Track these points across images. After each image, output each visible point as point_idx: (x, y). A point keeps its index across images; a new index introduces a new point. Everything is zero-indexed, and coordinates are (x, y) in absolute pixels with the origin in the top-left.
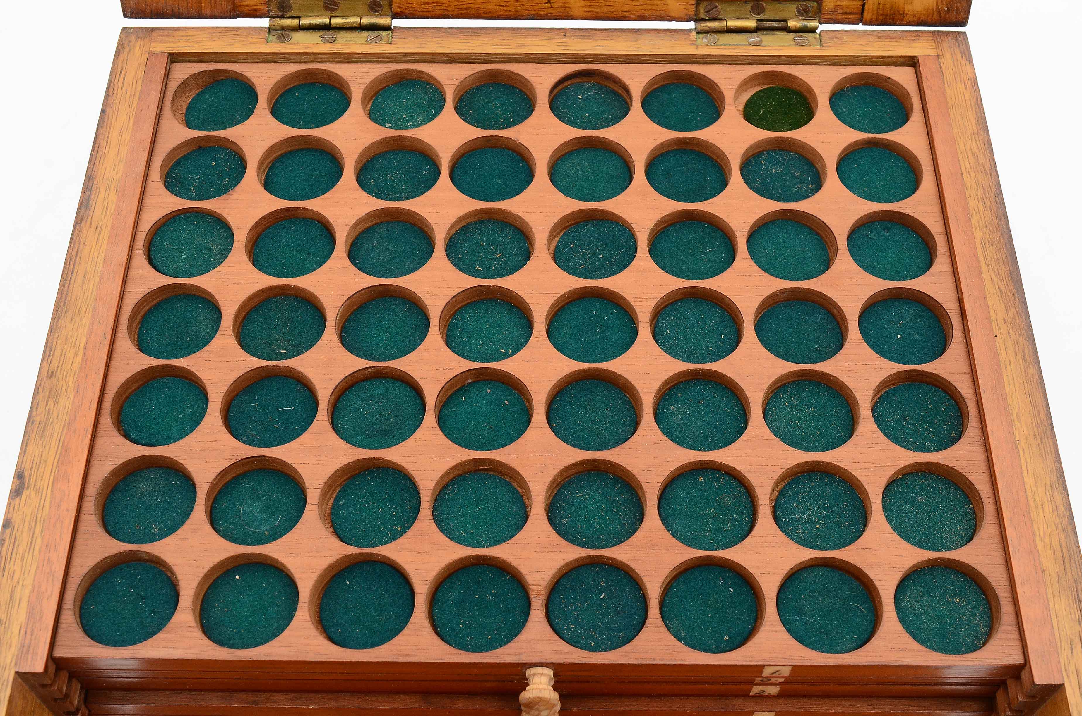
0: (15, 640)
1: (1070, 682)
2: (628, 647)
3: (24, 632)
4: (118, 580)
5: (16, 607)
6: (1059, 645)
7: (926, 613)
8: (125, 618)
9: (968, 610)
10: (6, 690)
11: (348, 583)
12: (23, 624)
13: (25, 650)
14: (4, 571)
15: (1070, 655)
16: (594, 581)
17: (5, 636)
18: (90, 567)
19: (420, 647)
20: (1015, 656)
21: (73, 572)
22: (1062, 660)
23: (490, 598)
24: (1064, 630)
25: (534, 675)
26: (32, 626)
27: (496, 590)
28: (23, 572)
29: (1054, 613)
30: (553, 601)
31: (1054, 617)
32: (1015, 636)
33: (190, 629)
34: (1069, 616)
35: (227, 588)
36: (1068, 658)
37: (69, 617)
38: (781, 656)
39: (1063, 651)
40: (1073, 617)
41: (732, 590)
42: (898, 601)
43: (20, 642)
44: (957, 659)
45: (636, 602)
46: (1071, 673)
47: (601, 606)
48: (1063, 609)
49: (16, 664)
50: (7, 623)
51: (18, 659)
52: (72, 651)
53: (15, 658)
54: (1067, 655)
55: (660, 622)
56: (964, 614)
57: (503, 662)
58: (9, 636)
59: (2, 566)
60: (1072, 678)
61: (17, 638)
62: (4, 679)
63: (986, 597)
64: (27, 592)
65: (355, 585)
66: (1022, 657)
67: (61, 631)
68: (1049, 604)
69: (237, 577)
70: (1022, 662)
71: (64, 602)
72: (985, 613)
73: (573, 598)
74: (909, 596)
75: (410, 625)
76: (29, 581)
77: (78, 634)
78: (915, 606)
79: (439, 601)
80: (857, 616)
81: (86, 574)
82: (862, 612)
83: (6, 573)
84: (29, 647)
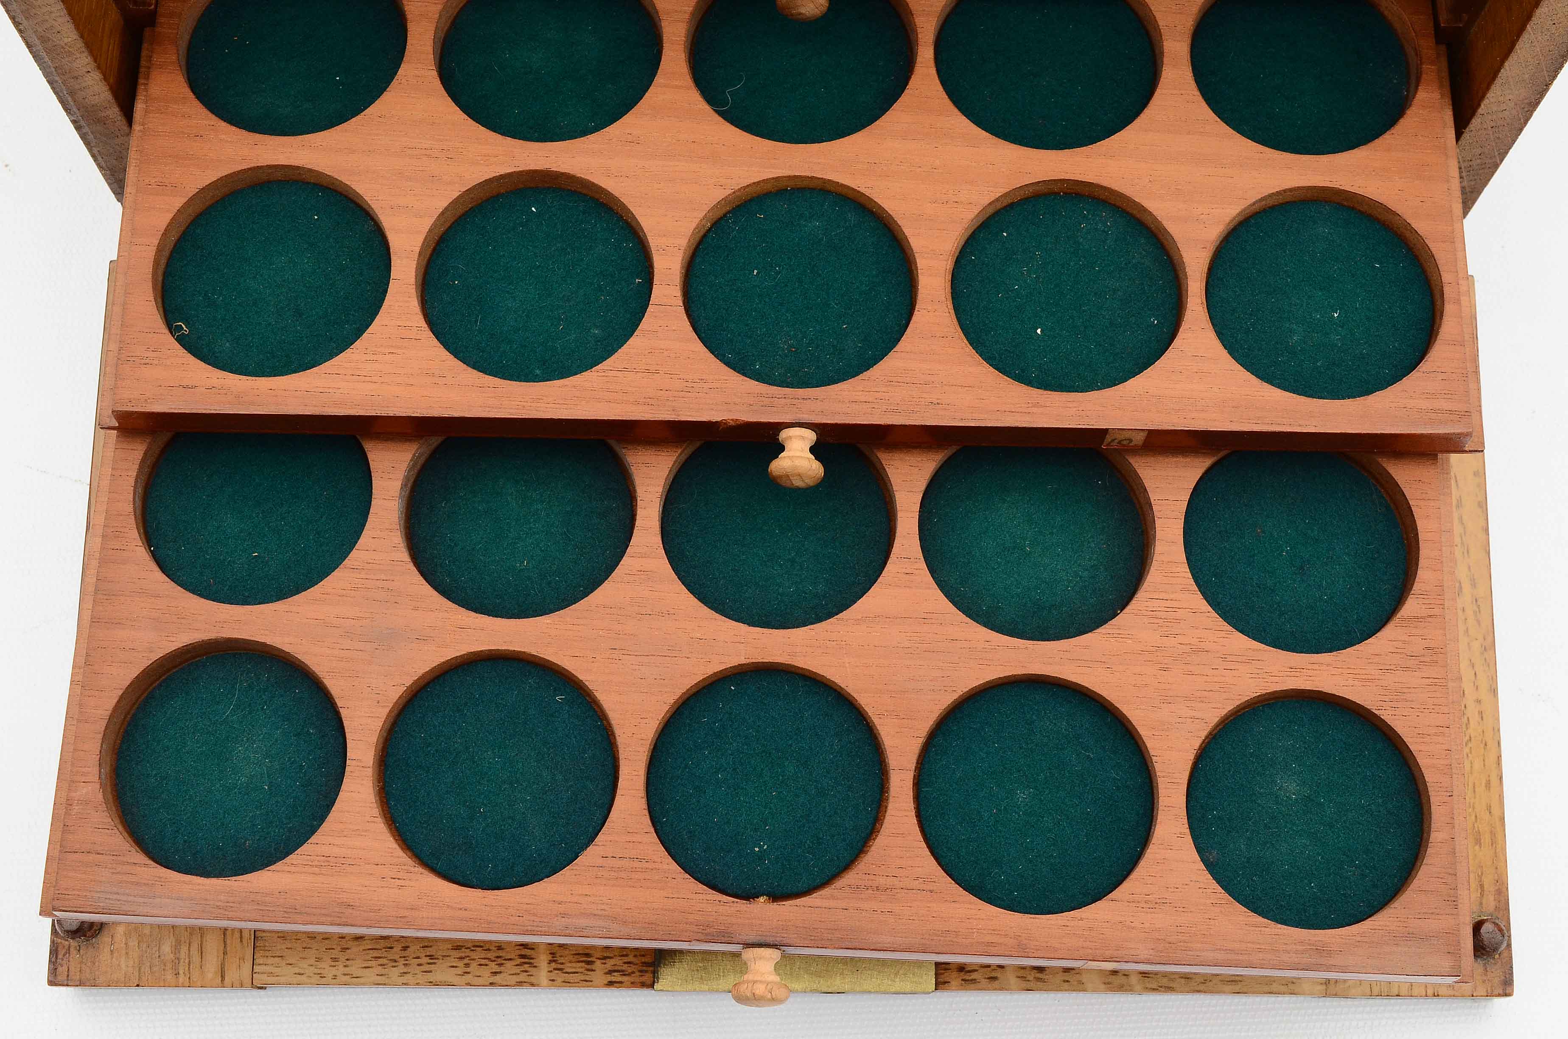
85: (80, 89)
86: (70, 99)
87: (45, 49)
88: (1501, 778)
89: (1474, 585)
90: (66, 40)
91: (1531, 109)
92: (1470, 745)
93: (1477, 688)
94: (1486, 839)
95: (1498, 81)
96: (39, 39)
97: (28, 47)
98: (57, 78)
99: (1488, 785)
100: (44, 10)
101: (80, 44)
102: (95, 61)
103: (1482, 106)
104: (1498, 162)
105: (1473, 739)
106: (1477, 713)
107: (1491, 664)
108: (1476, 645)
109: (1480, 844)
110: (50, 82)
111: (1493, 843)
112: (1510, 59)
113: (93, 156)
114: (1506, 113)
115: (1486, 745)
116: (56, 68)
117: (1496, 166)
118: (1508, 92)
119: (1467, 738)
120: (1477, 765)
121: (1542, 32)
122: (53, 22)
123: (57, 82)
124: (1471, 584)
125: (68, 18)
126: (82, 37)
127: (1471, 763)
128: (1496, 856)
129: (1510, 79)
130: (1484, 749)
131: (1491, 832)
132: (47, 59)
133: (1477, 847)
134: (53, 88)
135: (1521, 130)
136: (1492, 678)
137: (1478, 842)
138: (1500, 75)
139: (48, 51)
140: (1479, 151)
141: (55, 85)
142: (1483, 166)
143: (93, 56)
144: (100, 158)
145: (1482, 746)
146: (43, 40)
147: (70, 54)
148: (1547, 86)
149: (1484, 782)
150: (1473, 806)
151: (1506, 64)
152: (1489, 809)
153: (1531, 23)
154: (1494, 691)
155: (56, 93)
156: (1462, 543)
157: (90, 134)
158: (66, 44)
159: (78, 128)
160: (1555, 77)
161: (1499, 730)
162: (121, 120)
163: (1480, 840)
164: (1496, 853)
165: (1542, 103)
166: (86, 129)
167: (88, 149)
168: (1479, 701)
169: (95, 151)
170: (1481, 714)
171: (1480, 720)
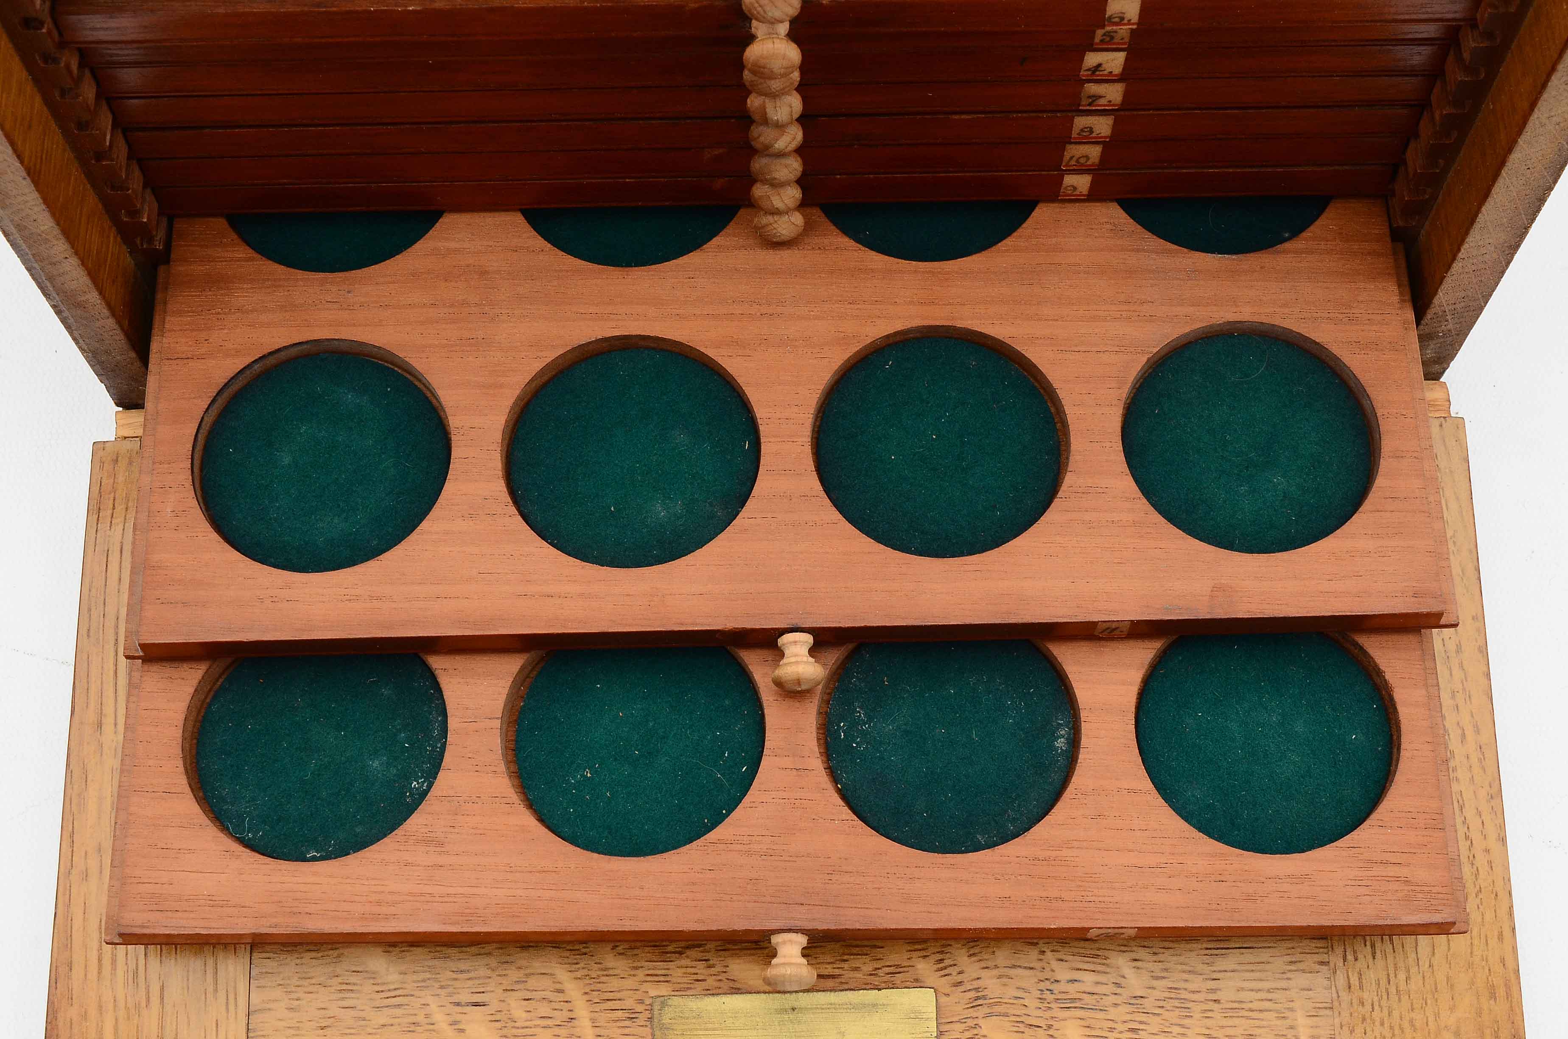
85: (59, 275)
86: (49, 285)
87: (22, 237)
88: (1514, 929)
89: (1477, 731)
90: (42, 228)
91: (1512, 251)
92: (1480, 896)
93: (1485, 838)
94: (1501, 992)
95: (1477, 226)
97: (5, 236)
98: (36, 265)
99: (1501, 937)
100: (20, 199)
101: (56, 231)
102: (73, 248)
103: (1462, 250)
104: (1483, 304)
105: (1483, 890)
106: (1486, 864)
107: (1499, 812)
108: (1483, 793)
109: (1495, 999)
110: (29, 269)
111: (1509, 995)
112: (1487, 204)
113: (74, 339)
114: (1487, 256)
115: (1496, 895)
116: (33, 255)
117: (1481, 309)
118: (1487, 236)
120: (1489, 916)
121: (1516, 177)
122: (30, 211)
123: (35, 268)
124: (1475, 731)
125: (44, 207)
126: (58, 224)
127: (1483, 915)
128: (1512, 1011)
129: (1489, 224)
130: (1496, 899)
131: (1506, 985)
132: (24, 246)
133: (1492, 1002)
134: (32, 275)
135: (1503, 273)
136: (1500, 827)
137: (1493, 996)
138: (1478, 220)
139: (25, 239)
140: (1463, 294)
141: (33, 271)
142: (1467, 309)
143: (70, 243)
144: (81, 341)
145: (1493, 896)
146: (20, 228)
147: (47, 241)
148: (1526, 229)
149: (1496, 933)
150: (1486, 958)
151: (1483, 209)
152: (1503, 961)
153: (1506, 169)
154: (1503, 840)
155: (34, 279)
156: (1464, 689)
157: (70, 318)
158: (43, 232)
159: (58, 312)
160: (1533, 220)
161: (1509, 880)
162: (101, 304)
163: (1495, 994)
164: (1511, 1007)
166: (66, 314)
167: (69, 332)
168: (1487, 851)
169: (76, 333)
170: (1490, 863)
171: (1489, 870)
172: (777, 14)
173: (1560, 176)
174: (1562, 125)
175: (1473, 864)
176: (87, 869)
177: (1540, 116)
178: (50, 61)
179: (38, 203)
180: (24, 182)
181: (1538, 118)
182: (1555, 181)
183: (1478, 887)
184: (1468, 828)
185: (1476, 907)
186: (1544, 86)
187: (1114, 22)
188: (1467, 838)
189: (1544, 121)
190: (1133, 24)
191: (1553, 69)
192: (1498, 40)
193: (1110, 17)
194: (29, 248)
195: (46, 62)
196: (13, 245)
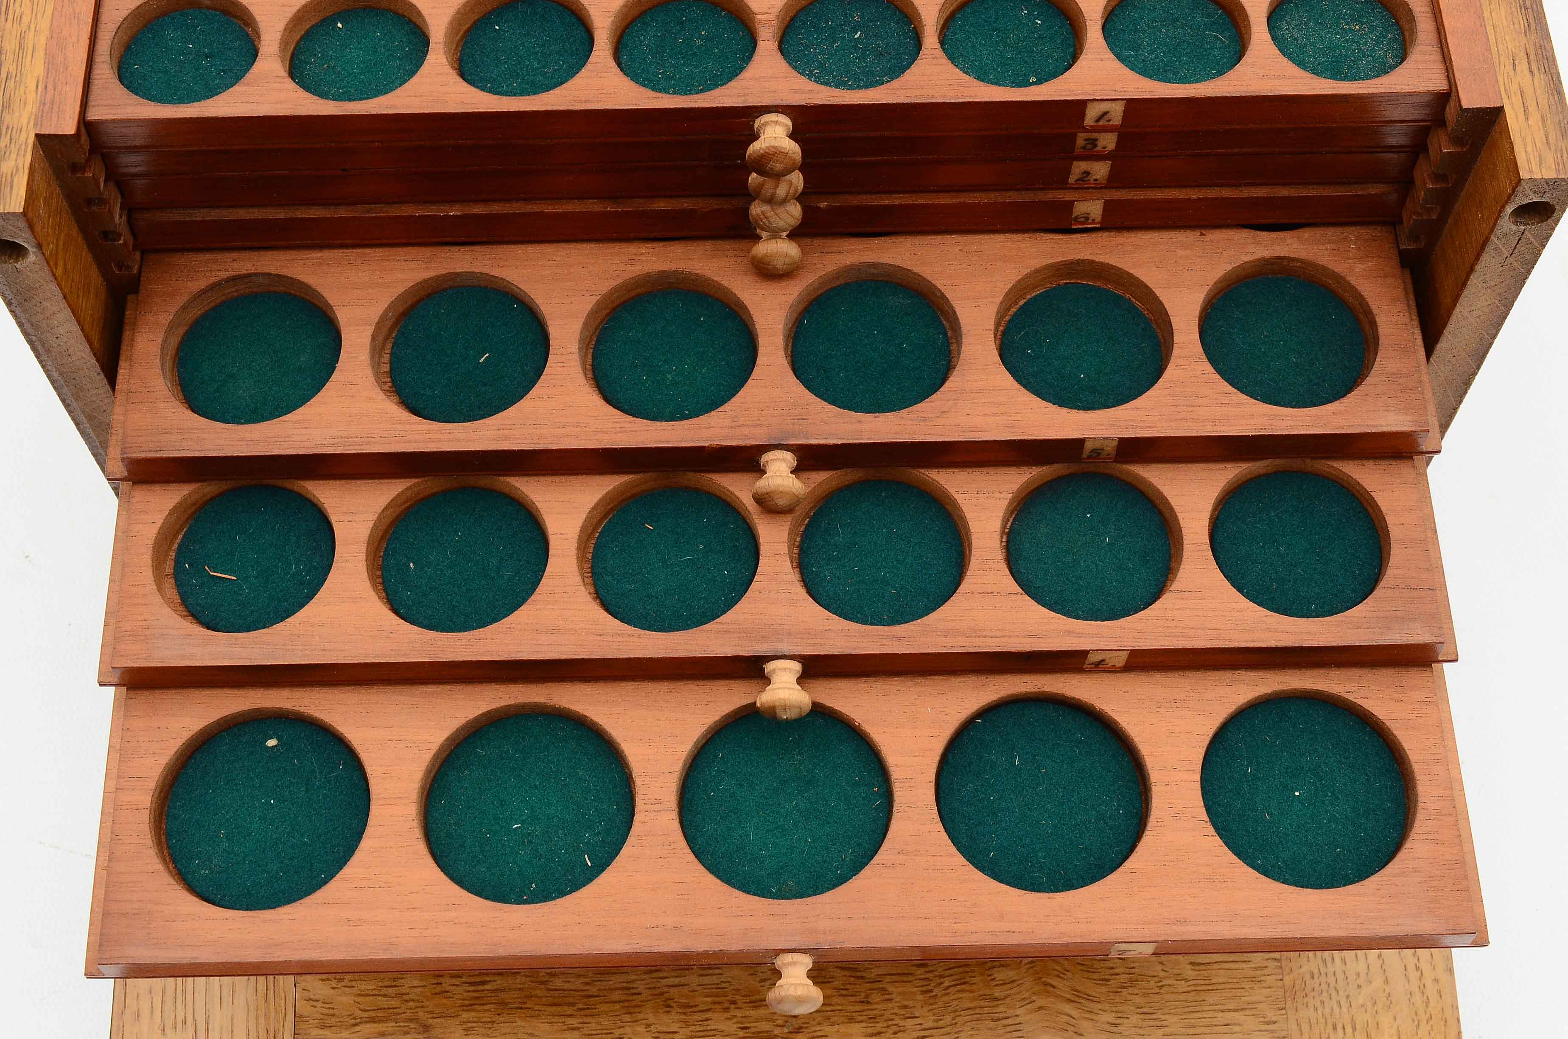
0: (31, 97)
1: (1511, 103)
2: (896, 83)
3: (43, 87)
4: (170, 33)
5: (29, 57)
6: (1497, 61)
7: (1313, 44)
8: (183, 81)
9: (1372, 39)
10: (24, 155)
11: (497, 27)
12: (41, 79)
13: (46, 107)
14: (7, 14)
15: (1512, 73)
16: (845, 16)
17: (17, 92)
18: (129, 11)
19: (605, 91)
20: (1435, 81)
21: (104, 17)
22: (1500, 79)
23: (698, 42)
24: (1504, 43)
25: (766, 124)
26: (55, 79)
27: (706, 31)
28: (34, 15)
29: (1491, 24)
30: (788, 42)
31: (1490, 29)
32: (1437, 57)
33: (278, 80)
34: (1512, 27)
35: (325, 39)
36: (1508, 76)
37: (105, 72)
38: (1109, 88)
39: (1502, 67)
40: (1517, 26)
41: (1039, 22)
42: (1273, 29)
43: (39, 98)
44: (1354, 86)
45: (905, 38)
46: (1513, 94)
47: (855, 47)
48: (1504, 18)
49: (35, 125)
50: (18, 75)
51: (38, 120)
52: (113, 112)
53: (33, 117)
54: (1508, 73)
55: (939, 53)
56: (1366, 43)
57: (721, 105)
58: (22, 91)
59: (4, 8)
60: (1514, 100)
61: (33, 93)
62: (20, 142)
63: (1397, 22)
64: (43, 39)
65: (507, 32)
66: (1446, 82)
67: (95, 89)
68: (1483, 13)
69: (340, 25)
70: (1446, 87)
71: (96, 53)
72: (1395, 40)
73: (817, 39)
74: (1289, 24)
75: (588, 66)
76: (44, 24)
77: (120, 91)
78: (1297, 35)
79: (627, 46)
80: (1216, 48)
81: (125, 19)
82: (1223, 42)
83: (10, 17)
84: (52, 103)
92: (1431, 1023)
96: (86, 417)
97: (76, 425)
105: (1433, 1017)
106: (1436, 993)
115: (1446, 1022)
119: (1428, 1016)
121: (1444, 364)
123: (100, 454)
130: (1445, 1025)
132: (92, 435)
136: (1448, 958)
145: (1443, 1023)
148: (1455, 409)
160: (1460, 402)
161: (1457, 1008)
165: (1452, 425)
168: (1436, 981)
170: (1439, 992)
171: (1439, 998)
172: (781, 224)
173: (1482, 363)
174: (1482, 318)
175: (1423, 993)
176: (138, 1009)
177: (1462, 310)
178: (124, 269)
179: (109, 395)
180: (98, 377)
181: (1460, 312)
182: (1478, 368)
183: (1428, 1013)
184: (1418, 960)
185: (1427, 1032)
186: (1464, 284)
187: (1080, 222)
188: (1417, 968)
189: (1466, 314)
190: (1098, 223)
191: (1472, 270)
192: (1423, 243)
193: (1076, 218)
194: (97, 436)
195: (120, 269)
196: (83, 434)
